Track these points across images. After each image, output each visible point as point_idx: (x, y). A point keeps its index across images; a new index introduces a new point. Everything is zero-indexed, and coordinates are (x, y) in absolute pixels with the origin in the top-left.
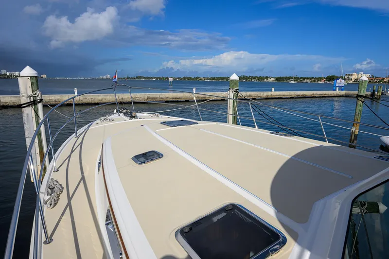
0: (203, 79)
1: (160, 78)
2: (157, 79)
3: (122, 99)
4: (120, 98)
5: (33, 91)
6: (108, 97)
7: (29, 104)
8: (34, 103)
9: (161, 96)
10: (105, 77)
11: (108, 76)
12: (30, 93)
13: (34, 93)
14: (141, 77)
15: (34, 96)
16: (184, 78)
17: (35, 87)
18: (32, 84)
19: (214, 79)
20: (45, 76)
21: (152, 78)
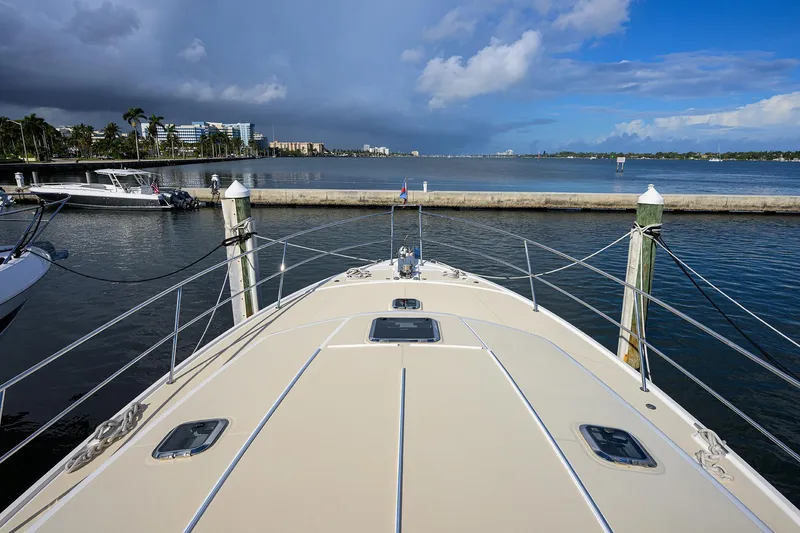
0: (705, 157)
1: (606, 156)
2: (599, 156)
3: (499, 201)
4: (496, 199)
5: (239, 221)
6: (474, 198)
7: (233, 241)
8: (241, 239)
9: (574, 199)
10: (504, 154)
11: (511, 152)
12: (235, 223)
13: (241, 223)
14: (569, 154)
15: (241, 228)
16: (660, 155)
17: (242, 215)
18: (238, 209)
19: (733, 155)
20: (416, 153)
21: (589, 155)
